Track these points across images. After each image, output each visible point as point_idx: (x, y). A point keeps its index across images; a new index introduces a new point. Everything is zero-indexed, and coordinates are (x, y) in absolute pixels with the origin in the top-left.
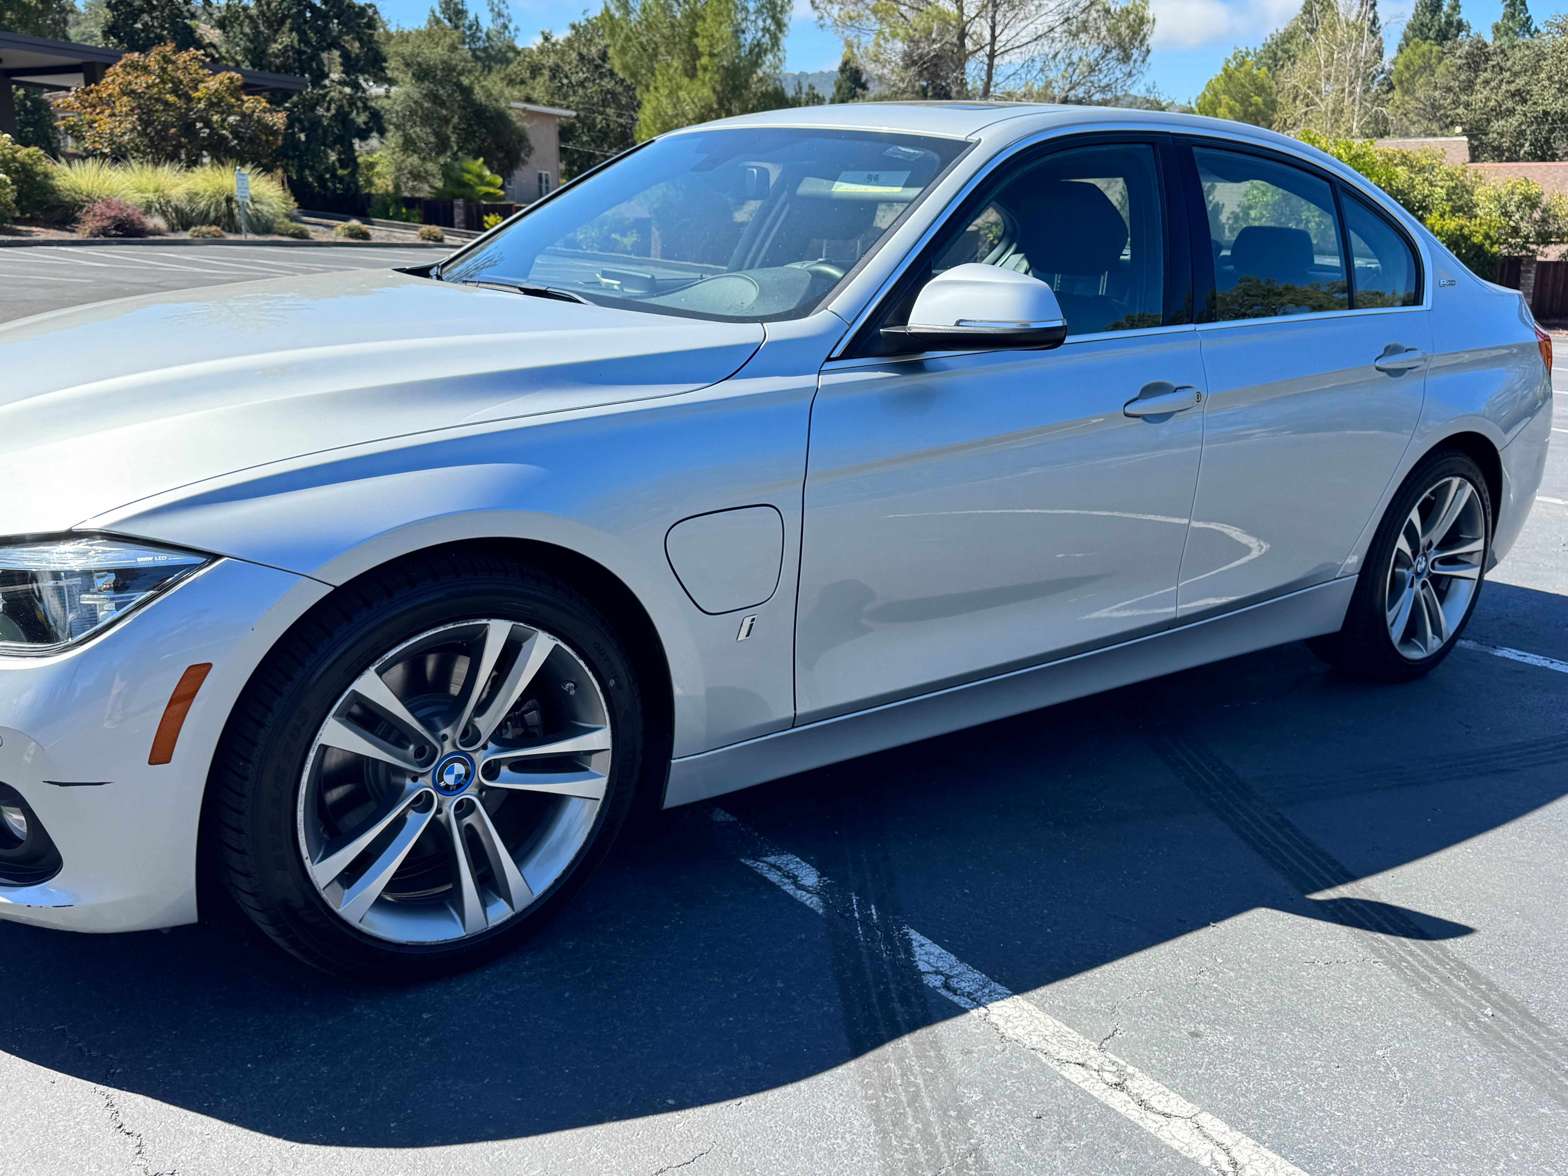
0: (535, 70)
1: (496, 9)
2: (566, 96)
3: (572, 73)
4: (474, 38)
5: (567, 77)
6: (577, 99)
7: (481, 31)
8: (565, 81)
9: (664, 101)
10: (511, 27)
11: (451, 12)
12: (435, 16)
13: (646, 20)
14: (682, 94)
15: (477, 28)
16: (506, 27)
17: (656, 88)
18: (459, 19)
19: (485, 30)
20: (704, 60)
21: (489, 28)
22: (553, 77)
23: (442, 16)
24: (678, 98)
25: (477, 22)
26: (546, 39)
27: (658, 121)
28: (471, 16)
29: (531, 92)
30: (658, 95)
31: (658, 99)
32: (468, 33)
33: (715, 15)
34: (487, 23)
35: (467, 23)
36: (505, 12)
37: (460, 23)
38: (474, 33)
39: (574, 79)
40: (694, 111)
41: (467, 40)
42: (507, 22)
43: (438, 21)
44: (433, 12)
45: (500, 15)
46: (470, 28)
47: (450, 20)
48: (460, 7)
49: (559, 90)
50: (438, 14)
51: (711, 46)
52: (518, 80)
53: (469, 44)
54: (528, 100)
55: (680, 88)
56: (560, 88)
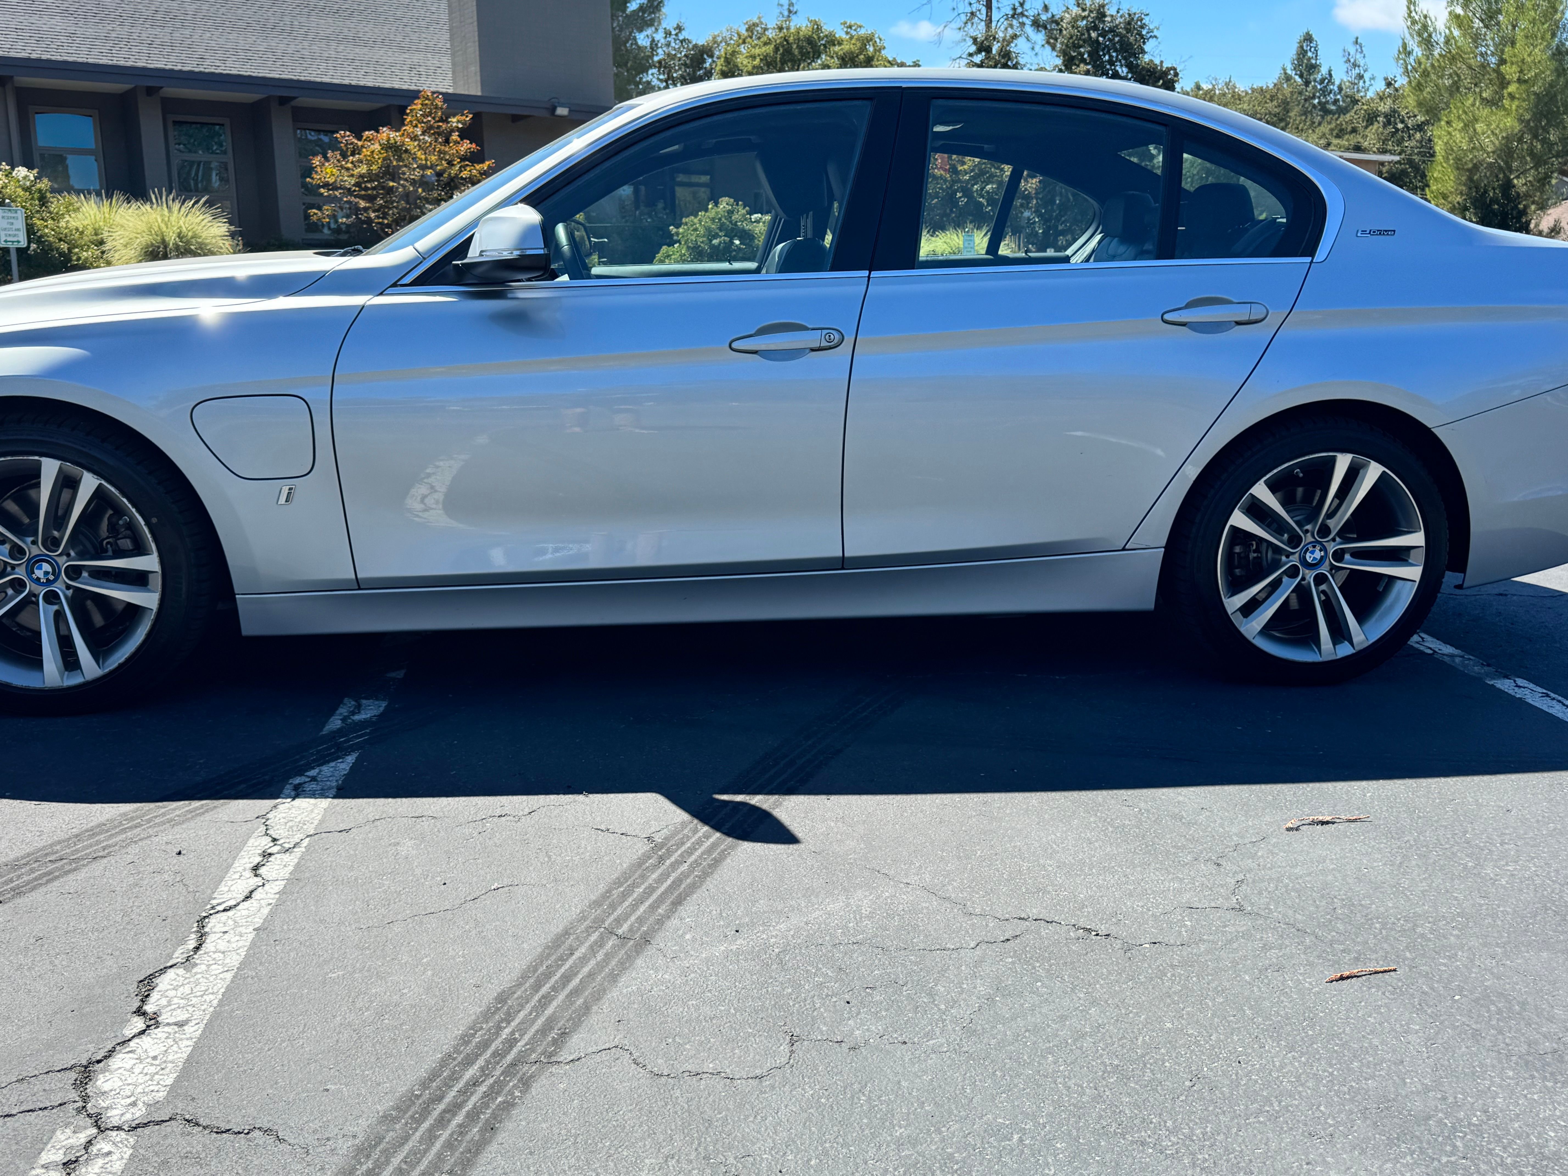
0: (1371, 118)
1: (1352, 60)
2: (1400, 142)
3: (1409, 118)
4: (1325, 92)
5: (1402, 122)
6: (1413, 143)
7: (1333, 84)
8: (1400, 126)
9: (1458, 136)
10: (1367, 76)
11: (1303, 68)
12: (1286, 73)
13: (1450, 52)
14: (1480, 127)
15: (1329, 81)
16: (1360, 77)
17: (1448, 123)
18: (1310, 74)
19: (1337, 83)
20: (1512, 88)
21: (1342, 80)
22: (1388, 123)
23: (1294, 72)
24: (1475, 130)
25: (1330, 75)
26: (1389, 84)
27: (1450, 157)
28: (1324, 71)
29: (1361, 140)
30: (1450, 129)
31: (1449, 133)
32: (1319, 87)
33: (1527, 37)
34: (1340, 76)
35: (1319, 77)
36: (1361, 62)
37: (1312, 78)
38: (1325, 87)
39: (1410, 123)
40: (1493, 143)
41: (1318, 94)
42: (1362, 72)
43: (1288, 78)
44: (1284, 70)
45: (1355, 65)
46: (1322, 81)
47: (1301, 76)
48: (1313, 62)
49: (1392, 136)
50: (1289, 72)
51: (1521, 71)
52: (1349, 129)
53: (1319, 98)
54: (1358, 149)
55: (1477, 120)
56: (1393, 134)
